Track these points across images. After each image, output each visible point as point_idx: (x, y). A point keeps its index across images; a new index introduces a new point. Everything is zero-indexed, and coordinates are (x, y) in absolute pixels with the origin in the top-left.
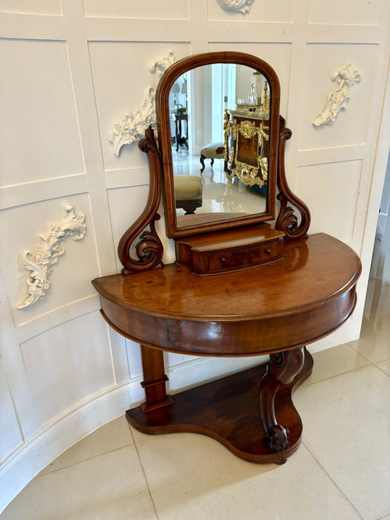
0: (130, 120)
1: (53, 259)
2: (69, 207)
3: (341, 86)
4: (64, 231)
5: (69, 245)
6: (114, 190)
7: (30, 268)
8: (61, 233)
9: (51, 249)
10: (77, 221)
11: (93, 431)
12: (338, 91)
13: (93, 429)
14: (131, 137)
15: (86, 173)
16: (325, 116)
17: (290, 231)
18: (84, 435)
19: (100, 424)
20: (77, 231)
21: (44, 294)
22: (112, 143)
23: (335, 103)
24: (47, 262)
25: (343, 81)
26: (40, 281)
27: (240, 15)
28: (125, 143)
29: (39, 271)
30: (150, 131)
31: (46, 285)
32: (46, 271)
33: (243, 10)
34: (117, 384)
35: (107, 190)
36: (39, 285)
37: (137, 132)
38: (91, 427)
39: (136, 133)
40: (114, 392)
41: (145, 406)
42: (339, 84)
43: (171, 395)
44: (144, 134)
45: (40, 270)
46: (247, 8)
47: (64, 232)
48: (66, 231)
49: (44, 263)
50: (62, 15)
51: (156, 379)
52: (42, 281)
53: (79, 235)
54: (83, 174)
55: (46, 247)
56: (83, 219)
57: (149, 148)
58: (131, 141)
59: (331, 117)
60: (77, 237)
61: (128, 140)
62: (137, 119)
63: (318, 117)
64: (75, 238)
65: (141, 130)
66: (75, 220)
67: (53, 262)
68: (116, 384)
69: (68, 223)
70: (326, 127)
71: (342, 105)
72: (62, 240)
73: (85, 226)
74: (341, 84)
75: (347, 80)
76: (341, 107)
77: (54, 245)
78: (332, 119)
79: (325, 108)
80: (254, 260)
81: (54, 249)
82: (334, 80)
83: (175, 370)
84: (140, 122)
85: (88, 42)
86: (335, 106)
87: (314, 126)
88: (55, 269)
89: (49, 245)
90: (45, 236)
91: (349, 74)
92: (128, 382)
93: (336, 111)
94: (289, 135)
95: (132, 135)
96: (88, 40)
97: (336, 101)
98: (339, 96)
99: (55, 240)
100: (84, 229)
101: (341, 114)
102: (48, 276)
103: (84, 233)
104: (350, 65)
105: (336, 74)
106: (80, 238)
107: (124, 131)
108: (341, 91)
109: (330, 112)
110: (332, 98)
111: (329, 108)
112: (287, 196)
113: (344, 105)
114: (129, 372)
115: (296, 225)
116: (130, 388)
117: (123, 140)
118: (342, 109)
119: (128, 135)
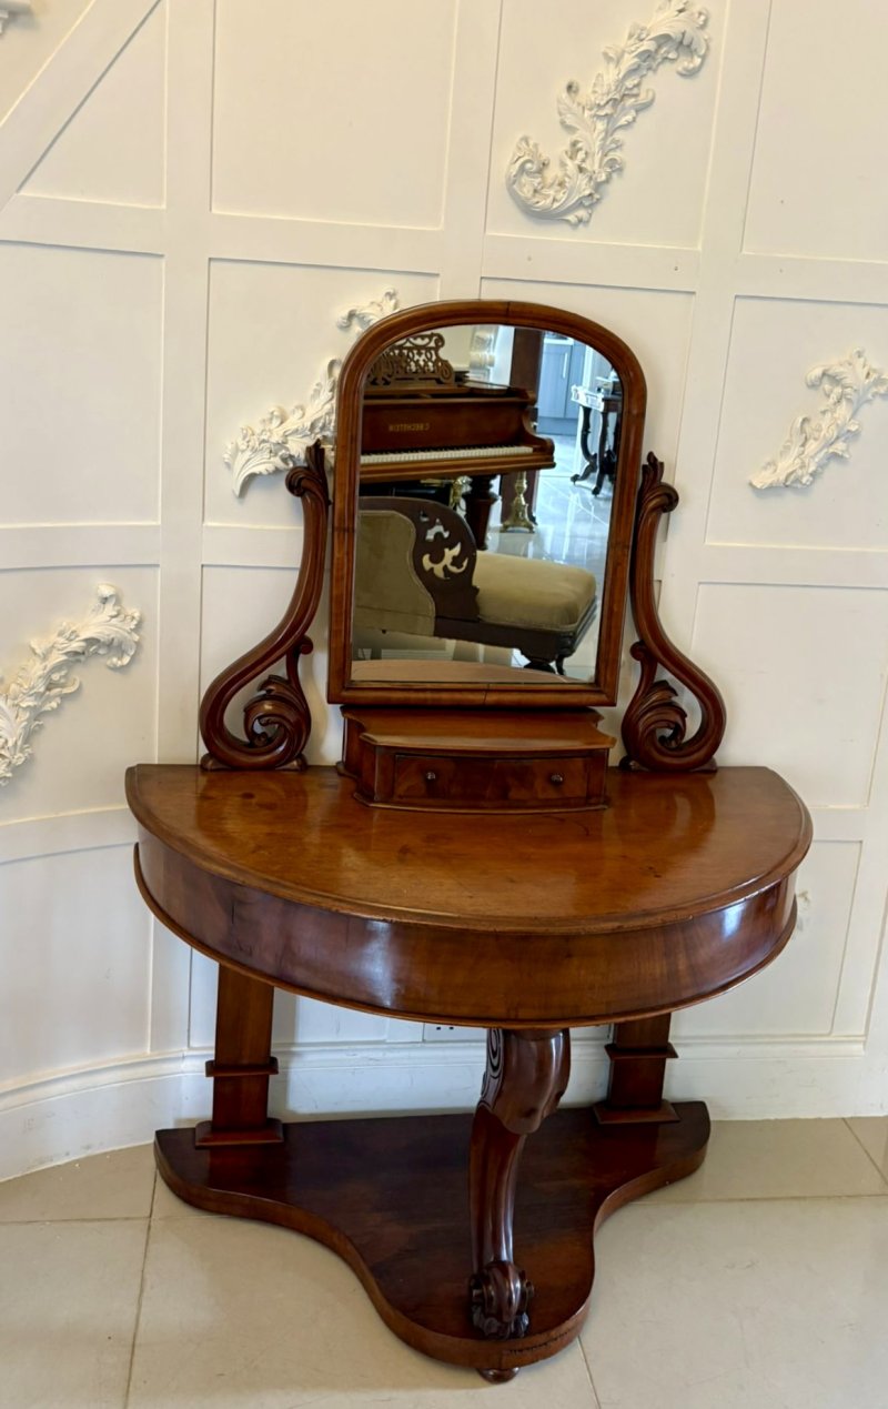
0: (276, 422)
1: (49, 699)
2: (106, 591)
3: (832, 401)
4: (86, 640)
5: (90, 677)
6: (219, 570)
8: (76, 645)
9: (48, 676)
10: (120, 624)
11: (66, 1160)
12: (824, 412)
13: (67, 1154)
14: (272, 459)
15: (159, 523)
16: (786, 465)
17: (658, 745)
18: (42, 1163)
19: (88, 1147)
20: (114, 646)
21: (9, 775)
22: (228, 466)
23: (816, 439)
24: (31, 704)
25: (838, 390)
26: (6, 742)
27: (566, 227)
28: (256, 470)
29: (9, 719)
30: (316, 452)
31: (21, 755)
32: (25, 723)
33: (572, 218)
34: (152, 1050)
35: (203, 566)
36: (2, 752)
37: (287, 449)
38: (67, 1144)
39: (283, 451)
40: (141, 1071)
41: (208, 1128)
42: (828, 396)
43: (284, 1121)
44: (302, 456)
45: (13, 718)
46: (582, 213)
47: (83, 644)
48: (91, 641)
49: (24, 705)
50: (164, 206)
51: (245, 1061)
52: (10, 744)
53: (120, 658)
54: (154, 523)
55: (37, 669)
56: (135, 622)
57: (306, 489)
58: (271, 468)
59: (800, 471)
60: (115, 660)
61: (263, 464)
62: (293, 422)
63: (765, 468)
64: (109, 663)
65: (298, 448)
66: (114, 621)
67: (47, 707)
68: (148, 1051)
69: (96, 625)
70: (790, 499)
71: (834, 446)
72: (79, 661)
73: (136, 638)
74: (833, 397)
75: (848, 390)
76: (831, 450)
77: (57, 668)
78: (802, 476)
79: (787, 448)
80: (512, 794)
81: (56, 677)
82: (813, 386)
83: (310, 1058)
84: (297, 430)
85: (210, 259)
86: (812, 446)
87: (751, 484)
88: (49, 722)
89: (45, 667)
90: (39, 645)
91: (855, 376)
92: (181, 1055)
93: (817, 460)
94: (670, 500)
95: (276, 455)
96: (212, 256)
97: (816, 434)
98: (827, 427)
99: (57, 658)
100: (134, 646)
101: (833, 466)
102: (29, 736)
103: (132, 653)
104: (860, 355)
105: (818, 372)
106: (119, 663)
107: (257, 445)
108: (833, 412)
109: (798, 461)
110: (807, 428)
111: (796, 450)
112: (656, 651)
113: (839, 447)
114: (189, 1030)
115: (679, 730)
116: (182, 1072)
117: (252, 463)
118: (835, 456)
119: (266, 455)
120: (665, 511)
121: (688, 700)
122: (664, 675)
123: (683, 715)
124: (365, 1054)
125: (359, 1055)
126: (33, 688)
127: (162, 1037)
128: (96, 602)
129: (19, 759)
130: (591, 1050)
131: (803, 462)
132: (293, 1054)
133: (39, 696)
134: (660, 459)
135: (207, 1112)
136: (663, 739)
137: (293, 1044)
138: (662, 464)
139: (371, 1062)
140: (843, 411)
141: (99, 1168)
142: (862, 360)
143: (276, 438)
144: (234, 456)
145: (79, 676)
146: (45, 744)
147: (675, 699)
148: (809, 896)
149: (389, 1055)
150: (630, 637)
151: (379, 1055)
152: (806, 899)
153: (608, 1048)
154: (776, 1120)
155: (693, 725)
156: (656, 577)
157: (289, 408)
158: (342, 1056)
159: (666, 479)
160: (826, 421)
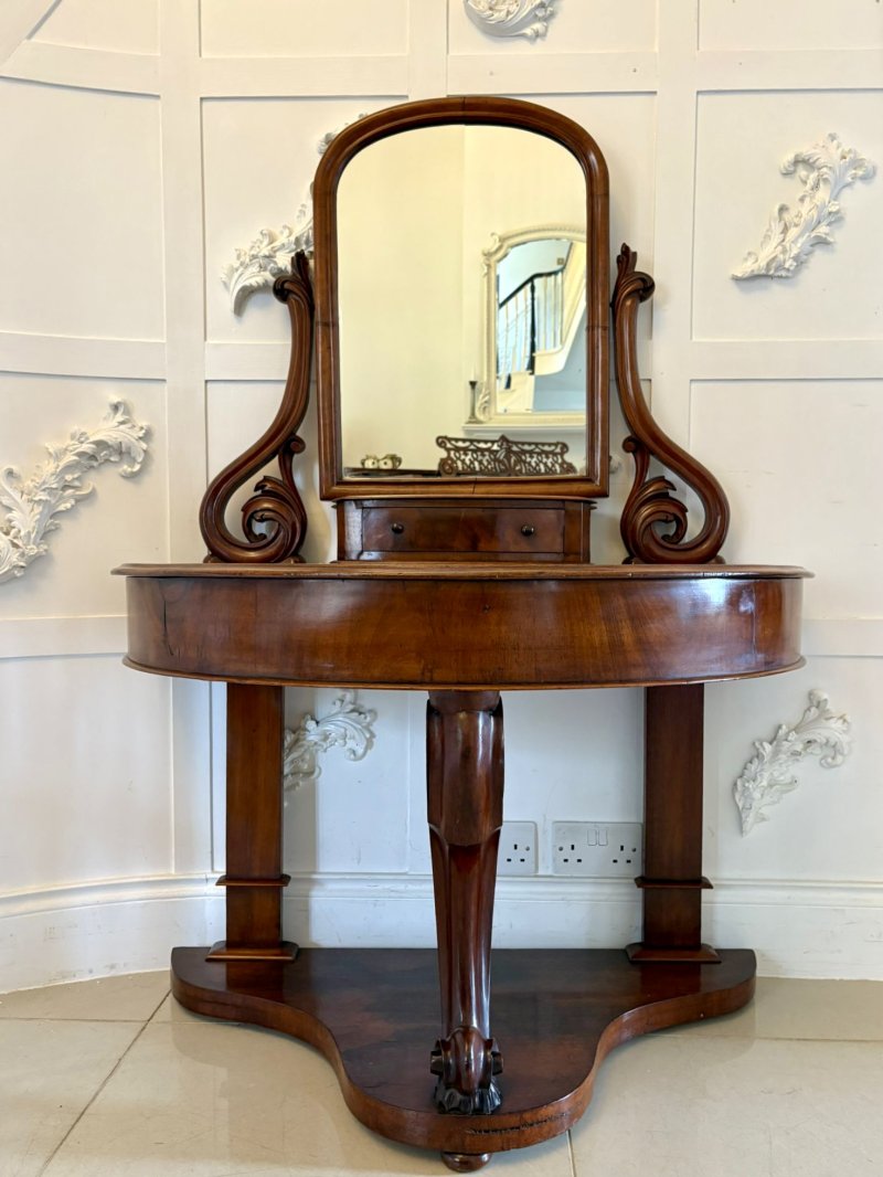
0: (266, 241)
1: (62, 499)
2: (115, 399)
3: (808, 186)
4: (94, 443)
5: (106, 482)
6: (222, 385)
7: (6, 501)
8: (87, 447)
9: (60, 475)
10: (128, 431)
11: (88, 978)
12: (802, 200)
13: (91, 972)
14: (262, 273)
15: (165, 341)
16: (766, 253)
18: (64, 977)
19: (113, 967)
20: (122, 452)
21: (22, 564)
22: (226, 285)
23: (796, 225)
24: (44, 498)
25: (813, 176)
26: (19, 531)
27: (523, 43)
28: (247, 283)
29: (23, 512)
30: (300, 260)
31: (34, 547)
32: (38, 517)
33: (528, 31)
34: (176, 871)
35: (206, 382)
36: (15, 541)
37: (275, 263)
38: (90, 961)
39: (272, 265)
40: (165, 891)
41: (224, 944)
42: (805, 183)
43: (300, 946)
44: (289, 268)
45: (27, 512)
46: (538, 26)
47: (93, 446)
48: (100, 444)
49: (37, 498)
50: (159, 54)
51: (256, 874)
52: (22, 533)
53: (133, 467)
54: (161, 341)
55: (49, 467)
56: (143, 431)
57: (289, 291)
58: (261, 281)
59: (781, 257)
60: (125, 467)
61: (256, 277)
62: (282, 239)
63: (746, 260)
64: (120, 470)
65: (284, 261)
66: (122, 427)
67: (62, 507)
68: (173, 872)
69: (108, 429)
70: (776, 288)
71: (816, 231)
72: (92, 467)
73: (144, 446)
74: (811, 182)
75: (825, 170)
76: (813, 235)
77: (69, 468)
78: (784, 262)
79: (767, 237)
80: (482, 546)
81: (69, 477)
82: (787, 174)
83: (330, 886)
84: (283, 245)
85: (202, 99)
86: (793, 232)
87: (736, 279)
88: (65, 523)
89: (58, 466)
90: (52, 447)
91: (829, 156)
92: (203, 877)
93: (799, 245)
94: (645, 287)
95: (265, 270)
96: (203, 96)
97: (796, 220)
98: (806, 211)
99: (70, 458)
100: (143, 455)
101: (819, 253)
102: (46, 534)
103: (140, 460)
104: (833, 137)
105: (790, 157)
106: (129, 469)
107: (248, 260)
108: (812, 197)
109: (780, 248)
110: (786, 216)
111: (777, 238)
112: (647, 443)
113: (823, 230)
114: (212, 852)
115: (682, 526)
116: (206, 895)
117: (244, 277)
118: (821, 242)
119: (255, 269)
120: (642, 299)
121: (692, 501)
122: (657, 469)
123: (683, 510)
124: (387, 886)
125: (381, 886)
126: (44, 483)
127: (186, 858)
128: (108, 410)
129: (32, 550)
130: (623, 890)
131: (784, 247)
132: (312, 882)
133: (50, 491)
134: (633, 249)
135: (223, 937)
136: (665, 537)
137: (315, 873)
138: (635, 254)
139: (393, 894)
140: (823, 194)
141: (116, 986)
142: (835, 142)
143: (266, 251)
144: (230, 276)
145: (93, 481)
146: (62, 546)
147: (672, 493)
148: (848, 718)
149: (410, 887)
150: (620, 432)
151: (401, 887)
152: (845, 721)
153: (641, 882)
154: (841, 980)
155: (695, 526)
156: (642, 375)
157: (276, 231)
158: (363, 886)
159: (639, 268)
160: (805, 209)
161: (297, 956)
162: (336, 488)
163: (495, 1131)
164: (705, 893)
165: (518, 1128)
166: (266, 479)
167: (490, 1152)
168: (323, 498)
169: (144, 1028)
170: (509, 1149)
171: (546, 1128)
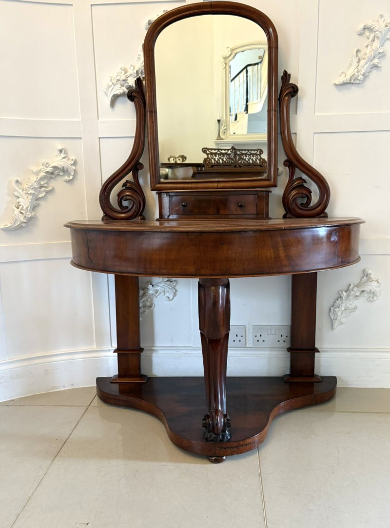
0: (123, 72)
1: (40, 192)
2: (60, 147)
3: (370, 40)
4: (52, 167)
5: (58, 184)
6: (106, 139)
7: (16, 194)
8: (49, 169)
9: (38, 182)
10: (66, 161)
11: (63, 389)
12: (367, 46)
13: (64, 387)
14: (122, 88)
15: (80, 120)
16: (349, 73)
17: (300, 206)
18: (53, 389)
19: (73, 385)
20: (65, 171)
21: (25, 221)
22: (106, 94)
23: (364, 59)
25: (372, 35)
26: (23, 207)
28: (116, 93)
29: (24, 199)
30: (139, 81)
31: (30, 213)
32: (30, 200)
35: (99, 138)
36: (22, 211)
37: (128, 83)
38: (64, 382)
39: (126, 84)
40: (92, 355)
41: (117, 378)
42: (368, 38)
44: (134, 85)
45: (26, 198)
47: (52, 169)
48: (55, 168)
49: (29, 192)
51: (130, 348)
52: (24, 208)
53: (69, 177)
54: (79, 120)
55: (34, 178)
56: (73, 161)
57: (134, 97)
58: (121, 91)
59: (357, 74)
60: (66, 177)
62: (130, 71)
63: (341, 76)
64: (64, 179)
65: (132, 82)
66: (64, 160)
67: (40, 196)
68: (95, 347)
69: (57, 161)
70: (354, 89)
71: (373, 61)
72: (52, 178)
73: (74, 168)
74: (371, 38)
75: (377, 32)
76: (372, 63)
77: (42, 179)
78: (358, 76)
79: (350, 65)
81: (42, 183)
82: (360, 34)
84: (131, 74)
85: (91, 5)
86: (363, 62)
87: (336, 85)
88: (42, 203)
89: (37, 178)
90: (35, 169)
91: (380, 26)
92: (108, 349)
93: (365, 68)
94: (294, 90)
95: (123, 86)
96: (92, 4)
97: (364, 57)
98: (369, 52)
99: (43, 174)
100: (73, 172)
101: (374, 72)
102: (34, 208)
103: (72, 174)
104: (382, 16)
105: (362, 26)
106: (68, 178)
107: (115, 82)
108: (372, 45)
109: (356, 70)
110: (360, 55)
111: (355, 64)
112: (295, 162)
113: (376, 61)
114: (111, 339)
115: (309, 199)
116: (109, 356)
117: (114, 90)
118: (375, 67)
119: (119, 86)
120: (293, 96)
121: (314, 188)
122: (299, 174)
123: (310, 192)
124: (184, 352)
125: (181, 352)
126: (32, 186)
127: (100, 341)
128: (58, 152)
129: (29, 215)
130: (282, 353)
131: (358, 70)
132: (153, 350)
133: (35, 189)
134: (289, 73)
135: (117, 373)
136: (302, 204)
137: (154, 347)
138: (290, 75)
139: (186, 355)
140: (377, 44)
141: (74, 393)
142: (383, 19)
143: (123, 78)
144: (108, 90)
145: (53, 184)
146: (41, 212)
147: (305, 185)
148: (380, 281)
149: (193, 352)
150: (282, 157)
151: (190, 352)
152: (378, 282)
153: (289, 350)
154: (373, 388)
155: (315, 198)
156: (292, 131)
157: (128, 67)
158: (174, 352)
159: (291, 82)
160: (368, 51)
161: (148, 380)
162: (158, 185)
163: (228, 448)
164: (316, 354)
165: (237, 447)
166: (127, 182)
167: (226, 456)
168: (152, 190)
169: (87, 409)
170: (234, 455)
171: (248, 447)
